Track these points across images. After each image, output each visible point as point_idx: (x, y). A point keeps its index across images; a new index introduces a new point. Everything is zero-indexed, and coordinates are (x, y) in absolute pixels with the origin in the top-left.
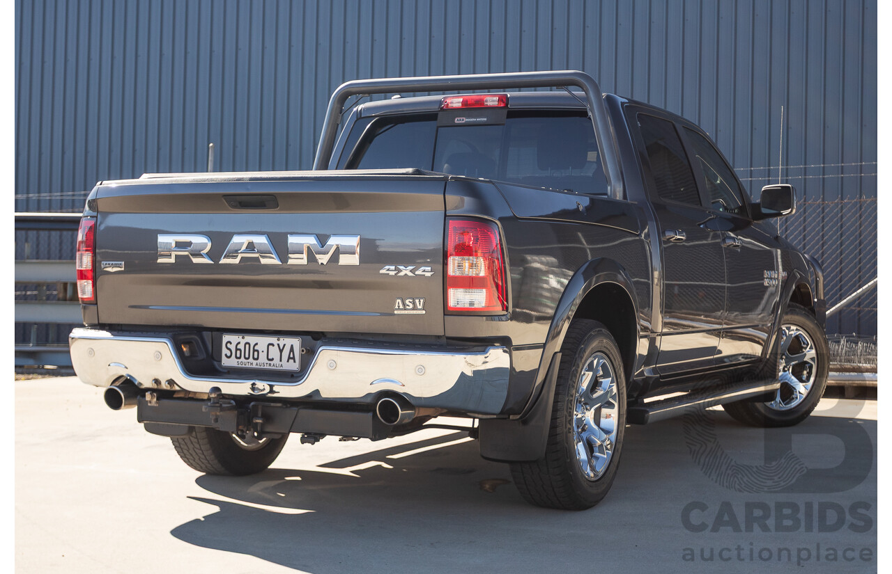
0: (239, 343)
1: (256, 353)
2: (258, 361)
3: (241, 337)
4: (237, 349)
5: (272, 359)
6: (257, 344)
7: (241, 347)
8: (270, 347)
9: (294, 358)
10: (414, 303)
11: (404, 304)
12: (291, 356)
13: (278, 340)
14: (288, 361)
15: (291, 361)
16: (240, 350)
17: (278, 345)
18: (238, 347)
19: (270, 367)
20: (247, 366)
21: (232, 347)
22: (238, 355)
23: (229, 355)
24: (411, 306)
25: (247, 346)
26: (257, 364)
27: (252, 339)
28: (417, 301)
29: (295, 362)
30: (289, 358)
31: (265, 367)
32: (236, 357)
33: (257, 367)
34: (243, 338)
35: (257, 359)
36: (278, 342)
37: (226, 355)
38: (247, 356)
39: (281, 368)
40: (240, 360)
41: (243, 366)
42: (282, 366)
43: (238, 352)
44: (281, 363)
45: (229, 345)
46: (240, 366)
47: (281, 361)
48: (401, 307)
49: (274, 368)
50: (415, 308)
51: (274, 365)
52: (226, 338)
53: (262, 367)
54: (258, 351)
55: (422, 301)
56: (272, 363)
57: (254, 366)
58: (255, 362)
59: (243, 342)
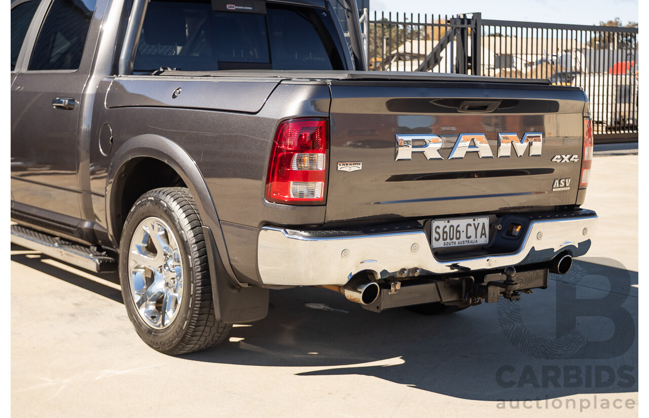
0: (445, 227)
1: (458, 234)
2: (460, 240)
3: (446, 221)
4: (444, 232)
5: (470, 237)
6: (459, 226)
7: (447, 230)
8: (469, 227)
9: (485, 234)
10: (565, 183)
11: (560, 183)
12: (483, 232)
13: (474, 220)
14: (481, 237)
15: (483, 236)
16: (446, 232)
17: (474, 224)
18: (445, 230)
19: (468, 244)
20: (451, 245)
21: (440, 231)
22: (445, 237)
23: (437, 237)
24: (563, 184)
25: (452, 228)
26: (459, 243)
27: (454, 222)
28: (567, 180)
29: (486, 237)
30: (482, 234)
31: (465, 244)
32: (444, 240)
33: (459, 245)
34: (449, 222)
35: (459, 238)
36: (474, 222)
37: (435, 238)
38: (451, 237)
39: (476, 243)
40: (446, 242)
41: (449, 246)
42: (477, 242)
43: (445, 235)
44: (476, 239)
45: (438, 230)
46: (446, 246)
47: (476, 238)
48: (558, 186)
49: (471, 244)
50: (565, 186)
51: (471, 242)
52: (435, 223)
53: (462, 245)
54: (459, 232)
55: (569, 180)
56: (470, 240)
57: (457, 245)
58: (457, 241)
59: (448, 225)
